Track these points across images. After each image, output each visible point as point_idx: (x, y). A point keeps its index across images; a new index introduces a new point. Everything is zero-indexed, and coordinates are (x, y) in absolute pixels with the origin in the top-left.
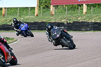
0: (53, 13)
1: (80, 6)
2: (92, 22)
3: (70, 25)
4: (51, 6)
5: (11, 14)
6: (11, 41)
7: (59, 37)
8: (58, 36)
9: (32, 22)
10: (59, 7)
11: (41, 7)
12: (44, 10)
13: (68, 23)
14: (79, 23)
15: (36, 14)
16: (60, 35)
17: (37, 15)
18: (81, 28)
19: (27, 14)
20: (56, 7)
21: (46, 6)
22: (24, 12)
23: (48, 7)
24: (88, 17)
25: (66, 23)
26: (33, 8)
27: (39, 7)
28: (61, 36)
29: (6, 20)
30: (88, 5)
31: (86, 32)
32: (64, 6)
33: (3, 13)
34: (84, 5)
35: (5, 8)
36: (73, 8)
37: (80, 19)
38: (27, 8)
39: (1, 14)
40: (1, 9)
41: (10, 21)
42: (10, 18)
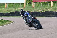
0: (34, 7)
1: (49, 3)
2: (56, 12)
3: (44, 13)
5: (10, 7)
8: (31, 21)
10: (37, 3)
11: (27, 3)
12: (29, 5)
13: (42, 12)
14: (49, 12)
15: (24, 7)
16: (32, 21)
18: (49, 15)
19: (19, 7)
20: (35, 3)
21: (30, 2)
24: (53, 9)
25: (41, 12)
26: (23, 4)
27: (26, 3)
29: (7, 11)
30: (53, 2)
31: (52, 17)
32: (40, 3)
34: (51, 2)
35: (7, 4)
36: (45, 4)
37: (49, 10)
38: (19, 3)
39: (4, 7)
40: (4, 4)
41: (10, 11)
42: (10, 9)
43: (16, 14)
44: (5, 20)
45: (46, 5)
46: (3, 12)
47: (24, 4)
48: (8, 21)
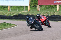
0: (39, 10)
1: (56, 6)
3: (49, 17)
4: (38, 5)
5: (13, 10)
6: (13, 26)
7: (33, 23)
9: (26, 14)
10: (43, 6)
12: (34, 8)
17: (29, 11)
19: (23, 10)
20: (41, 6)
21: (35, 5)
22: (22, 9)
23: (36, 6)
24: (60, 12)
26: (27, 7)
27: (31, 6)
28: (34, 23)
29: (10, 13)
30: (60, 5)
32: (46, 6)
33: (9, 9)
34: (58, 5)
35: (10, 6)
37: (55, 14)
38: (23, 6)
39: (7, 10)
40: (7, 6)
41: (13, 14)
42: (13, 12)
43: (19, 17)
44: (8, 24)
45: (52, 8)
46: (6, 15)
47: (29, 7)
48: (11, 24)
